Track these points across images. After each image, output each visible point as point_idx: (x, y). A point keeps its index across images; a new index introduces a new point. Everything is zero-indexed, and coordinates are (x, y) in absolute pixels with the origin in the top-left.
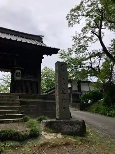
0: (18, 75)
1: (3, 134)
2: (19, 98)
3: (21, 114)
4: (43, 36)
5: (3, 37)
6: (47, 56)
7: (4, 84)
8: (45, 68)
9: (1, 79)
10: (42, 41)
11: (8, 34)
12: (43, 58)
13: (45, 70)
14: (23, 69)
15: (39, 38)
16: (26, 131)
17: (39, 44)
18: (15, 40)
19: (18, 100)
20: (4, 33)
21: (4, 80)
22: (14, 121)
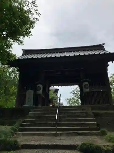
0: (86, 86)
1: (85, 147)
2: (91, 109)
3: (97, 126)
4: (104, 44)
5: (68, 55)
6: (112, 62)
7: (74, 97)
8: (112, 76)
9: (71, 93)
10: (104, 49)
11: (71, 52)
12: (108, 65)
13: (112, 78)
14: (90, 80)
15: (100, 47)
16: (108, 146)
17: (102, 52)
18: (78, 55)
19: (90, 112)
20: (65, 52)
21: (74, 94)
22: (92, 134)
